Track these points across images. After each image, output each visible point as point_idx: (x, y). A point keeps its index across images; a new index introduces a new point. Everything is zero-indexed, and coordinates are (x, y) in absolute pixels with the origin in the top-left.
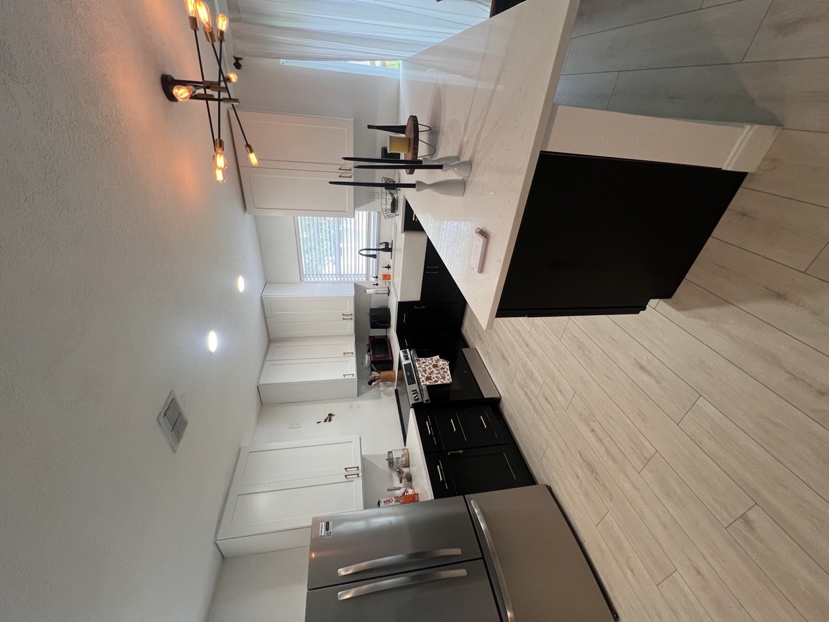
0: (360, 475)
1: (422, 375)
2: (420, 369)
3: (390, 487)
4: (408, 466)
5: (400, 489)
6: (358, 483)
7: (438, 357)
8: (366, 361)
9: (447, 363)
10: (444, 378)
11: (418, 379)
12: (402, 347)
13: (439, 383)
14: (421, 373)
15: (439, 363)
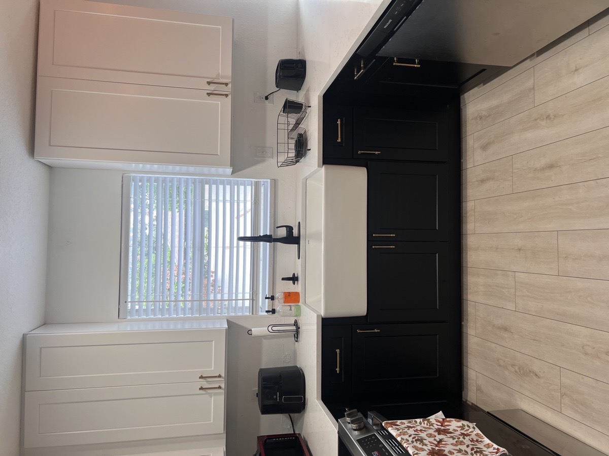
1: (415, 448)
2: (405, 437)
7: (440, 415)
9: (470, 424)
14: (412, 445)
15: (450, 425)
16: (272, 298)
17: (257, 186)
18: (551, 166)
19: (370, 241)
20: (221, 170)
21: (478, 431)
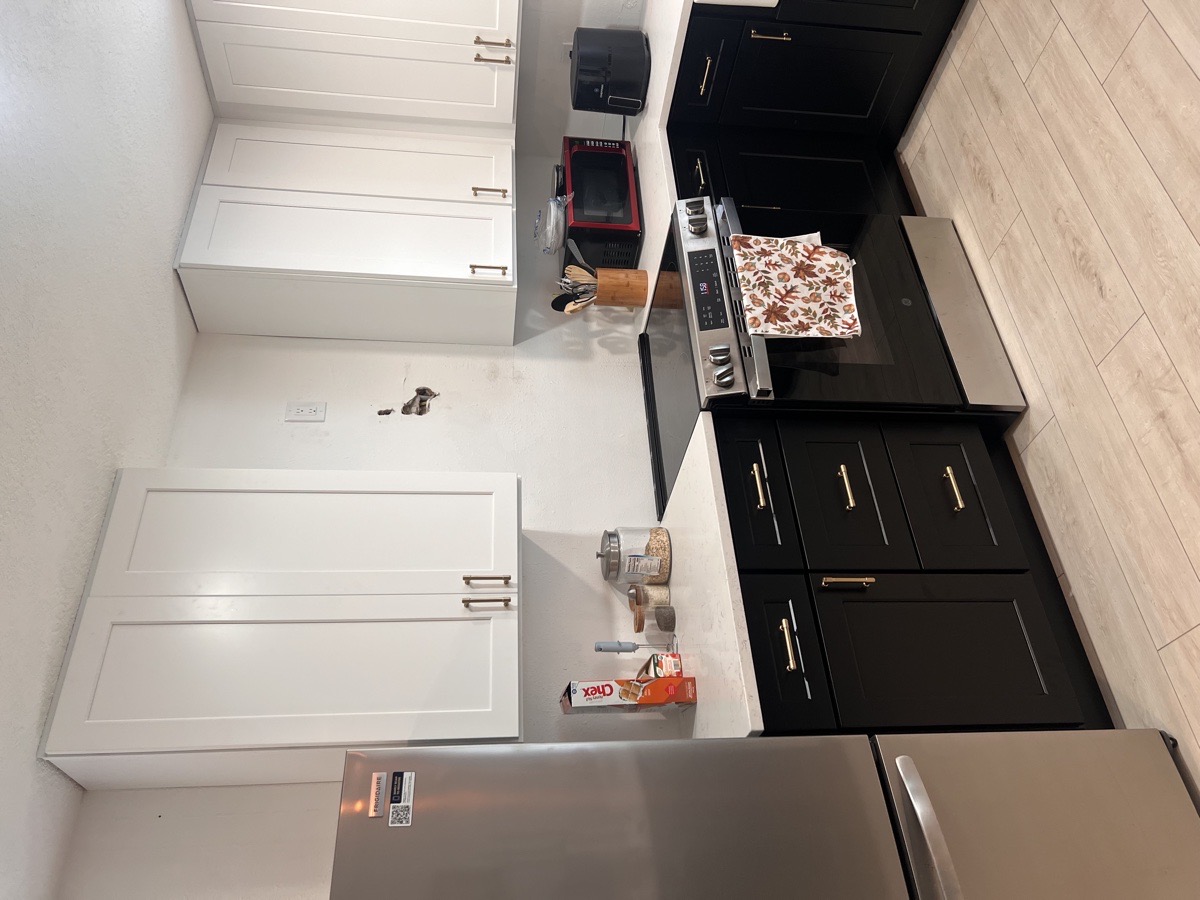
0: (514, 602)
1: (753, 298)
2: (749, 275)
3: (603, 639)
4: (666, 583)
5: (634, 650)
6: (504, 629)
7: (816, 237)
8: (550, 227)
9: (846, 263)
10: (831, 317)
11: (738, 309)
12: (685, 187)
13: (813, 333)
14: (751, 292)
15: (820, 260)
21: (850, 279)
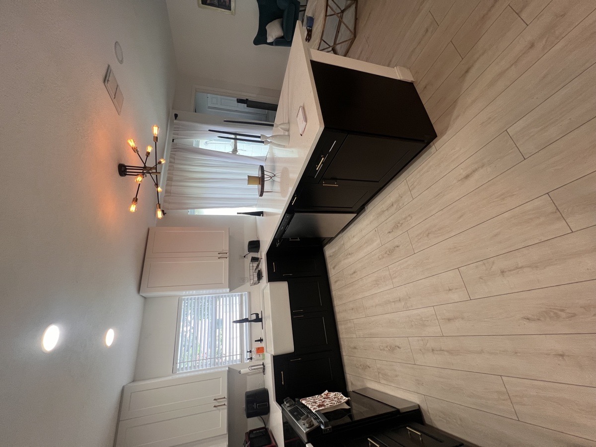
2: (309, 402)
7: (327, 392)
14: (311, 405)
15: (330, 395)
16: (251, 352)
17: (241, 296)
18: (354, 272)
19: (292, 314)
20: (224, 290)
21: (342, 395)
